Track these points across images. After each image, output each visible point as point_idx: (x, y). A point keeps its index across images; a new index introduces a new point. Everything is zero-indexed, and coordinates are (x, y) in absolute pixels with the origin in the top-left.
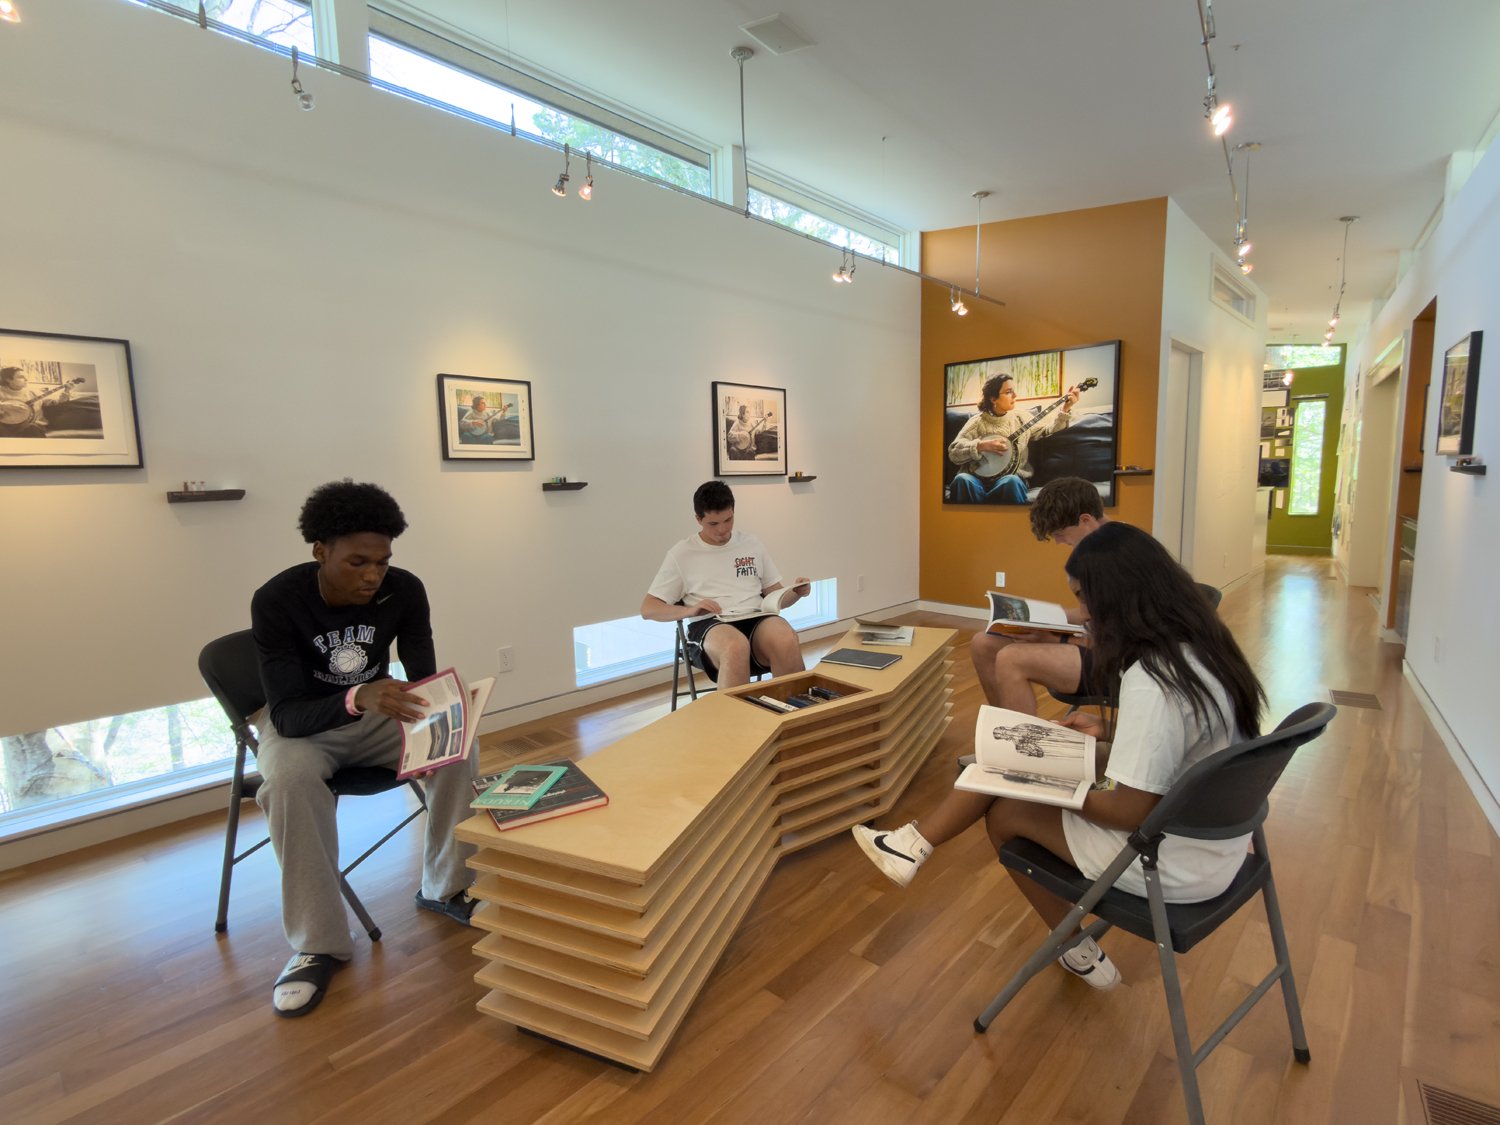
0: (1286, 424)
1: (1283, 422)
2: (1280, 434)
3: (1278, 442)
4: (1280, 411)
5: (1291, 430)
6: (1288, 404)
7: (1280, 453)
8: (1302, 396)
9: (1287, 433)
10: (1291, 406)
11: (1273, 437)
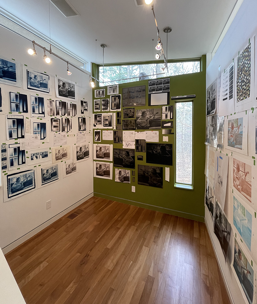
0: (169, 118)
1: (166, 116)
2: (165, 125)
3: (164, 131)
4: (164, 108)
5: (172, 122)
6: (168, 103)
7: (166, 139)
8: (177, 97)
9: (169, 124)
10: (170, 105)
11: (160, 127)
